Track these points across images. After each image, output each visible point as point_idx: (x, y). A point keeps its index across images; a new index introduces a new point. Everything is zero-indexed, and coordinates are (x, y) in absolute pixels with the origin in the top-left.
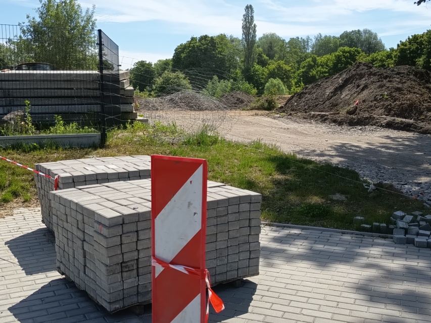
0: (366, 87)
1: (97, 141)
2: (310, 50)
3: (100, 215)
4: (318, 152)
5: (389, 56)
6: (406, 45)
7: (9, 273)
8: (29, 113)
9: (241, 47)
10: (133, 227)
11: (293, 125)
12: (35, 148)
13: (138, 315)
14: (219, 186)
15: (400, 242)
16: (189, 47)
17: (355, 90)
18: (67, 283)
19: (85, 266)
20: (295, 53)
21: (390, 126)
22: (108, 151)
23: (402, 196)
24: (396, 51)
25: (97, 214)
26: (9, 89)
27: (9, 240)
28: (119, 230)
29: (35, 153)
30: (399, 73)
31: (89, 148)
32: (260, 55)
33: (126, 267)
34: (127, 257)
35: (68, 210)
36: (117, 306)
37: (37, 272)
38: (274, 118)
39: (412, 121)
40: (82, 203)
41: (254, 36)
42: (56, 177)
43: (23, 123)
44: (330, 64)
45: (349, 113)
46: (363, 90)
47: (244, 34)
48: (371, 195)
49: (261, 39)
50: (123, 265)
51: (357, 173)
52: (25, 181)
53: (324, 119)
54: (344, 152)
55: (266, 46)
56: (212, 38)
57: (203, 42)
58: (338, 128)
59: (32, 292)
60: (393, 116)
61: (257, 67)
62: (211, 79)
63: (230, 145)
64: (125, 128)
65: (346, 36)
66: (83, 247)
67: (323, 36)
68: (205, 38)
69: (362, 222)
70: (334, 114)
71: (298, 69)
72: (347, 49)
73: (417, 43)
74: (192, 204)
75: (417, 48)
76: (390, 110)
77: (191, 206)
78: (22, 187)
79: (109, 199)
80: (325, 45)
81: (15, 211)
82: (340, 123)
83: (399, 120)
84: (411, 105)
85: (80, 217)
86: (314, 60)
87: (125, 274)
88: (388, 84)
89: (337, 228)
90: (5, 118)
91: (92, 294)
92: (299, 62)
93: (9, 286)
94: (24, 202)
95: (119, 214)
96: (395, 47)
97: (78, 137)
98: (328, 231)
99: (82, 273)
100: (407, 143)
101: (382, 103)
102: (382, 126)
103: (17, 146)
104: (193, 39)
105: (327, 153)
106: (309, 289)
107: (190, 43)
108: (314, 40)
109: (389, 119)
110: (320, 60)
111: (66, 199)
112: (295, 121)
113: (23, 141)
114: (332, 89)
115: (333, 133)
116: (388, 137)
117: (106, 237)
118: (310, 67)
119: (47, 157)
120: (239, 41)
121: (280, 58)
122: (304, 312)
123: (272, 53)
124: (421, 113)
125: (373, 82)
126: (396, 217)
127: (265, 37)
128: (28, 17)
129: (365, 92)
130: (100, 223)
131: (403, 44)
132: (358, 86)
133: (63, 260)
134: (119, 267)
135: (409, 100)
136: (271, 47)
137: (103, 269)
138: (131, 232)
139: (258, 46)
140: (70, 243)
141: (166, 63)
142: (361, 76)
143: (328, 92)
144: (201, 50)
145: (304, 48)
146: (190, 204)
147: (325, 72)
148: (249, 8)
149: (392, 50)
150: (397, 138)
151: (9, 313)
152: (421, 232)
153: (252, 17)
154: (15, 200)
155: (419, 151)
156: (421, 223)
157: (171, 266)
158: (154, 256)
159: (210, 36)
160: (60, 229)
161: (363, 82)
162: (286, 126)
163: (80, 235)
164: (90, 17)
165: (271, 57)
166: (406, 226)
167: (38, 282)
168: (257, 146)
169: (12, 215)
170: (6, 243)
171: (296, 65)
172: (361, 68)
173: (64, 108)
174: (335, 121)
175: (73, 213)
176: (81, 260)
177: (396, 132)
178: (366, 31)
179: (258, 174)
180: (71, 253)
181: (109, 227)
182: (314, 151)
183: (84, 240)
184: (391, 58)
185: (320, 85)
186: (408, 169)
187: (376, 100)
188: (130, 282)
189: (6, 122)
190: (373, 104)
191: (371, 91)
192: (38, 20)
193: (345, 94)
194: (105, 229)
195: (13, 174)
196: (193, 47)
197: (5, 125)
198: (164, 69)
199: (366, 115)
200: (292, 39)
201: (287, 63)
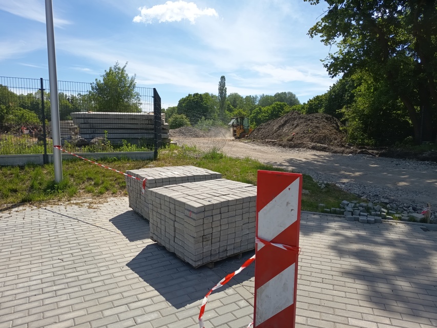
0: (297, 125)
1: (152, 156)
2: (257, 103)
3: (189, 205)
4: (278, 163)
5: (303, 108)
6: (312, 102)
7: (118, 240)
8: (107, 138)
9: (218, 101)
10: (209, 213)
11: (257, 147)
12: (115, 160)
13: (211, 268)
14: (251, 186)
15: (350, 220)
16: (187, 100)
17: (291, 127)
18: (158, 246)
19: (175, 237)
20: (249, 105)
21: (314, 148)
22: (160, 162)
23: (342, 191)
24: (307, 105)
25: (187, 204)
26: (93, 123)
27: (111, 218)
28: (202, 215)
29: (116, 163)
30: (316, 118)
31: (148, 160)
32: (228, 105)
33: (205, 238)
34: (206, 232)
35: (162, 202)
36: (199, 263)
37: (136, 240)
38: (246, 143)
39: (326, 146)
40: (174, 197)
41: (225, 94)
42: (144, 179)
43: (103, 144)
44: (269, 112)
45: (289, 140)
46: (296, 127)
47: (220, 93)
48: (324, 190)
49: (229, 96)
50: (204, 237)
51: (310, 177)
52: (111, 180)
53: (274, 144)
54: (293, 163)
55: (232, 100)
56: (201, 95)
57: (196, 97)
58: (284, 149)
59: (138, 253)
60: (315, 142)
61: (227, 112)
62: (201, 118)
63: (231, 159)
64: (165, 148)
65: (278, 95)
66: (174, 225)
67: (265, 95)
68: (196, 94)
69: (324, 207)
70: (280, 141)
71: (251, 114)
72: (279, 103)
73: (319, 101)
74: (289, 203)
75: (318, 103)
76: (313, 139)
77: (289, 205)
78: (111, 185)
79: (189, 194)
80: (266, 100)
81: (109, 200)
82: (284, 146)
83: (319, 145)
84: (325, 137)
85: (172, 206)
86: (260, 109)
87: (204, 243)
88: (311, 124)
89: (309, 211)
90: (92, 141)
91: (180, 255)
92: (251, 110)
93: (121, 249)
94: (113, 194)
95: (202, 205)
96: (307, 103)
97: (141, 153)
98: (306, 213)
99: (172, 242)
100: (327, 158)
101: (308, 135)
102: (309, 148)
103: (104, 159)
104: (189, 95)
105: (284, 164)
106: (310, 251)
107: (188, 97)
108: (259, 98)
109: (313, 144)
110: (263, 109)
111: (161, 194)
112: (258, 145)
113: (107, 156)
114: (277, 126)
115: (283, 152)
116: (315, 155)
117: (194, 219)
118: (258, 113)
119: (123, 166)
120: (217, 97)
121: (240, 108)
122: (313, 265)
123: (235, 104)
124: (331, 141)
125: (301, 123)
126: (344, 204)
127: (231, 95)
128: (96, 80)
129: (298, 129)
130: (189, 211)
131: (311, 101)
132: (293, 125)
133: (155, 232)
134: (201, 238)
135: (324, 133)
136: (235, 101)
137: (192, 240)
138: (209, 216)
139: (228, 100)
140: (163, 222)
141: (174, 108)
142: (295, 119)
143: (275, 128)
144: (194, 102)
145: (254, 102)
146: (288, 203)
147: (267, 116)
148: (223, 78)
149: (304, 104)
150: (320, 155)
151: (127, 268)
152: (361, 213)
153: (224, 83)
154: (107, 193)
155: (336, 164)
156: (360, 208)
157: (272, 244)
158: (257, 236)
159: (200, 94)
160: (154, 213)
161: (295, 122)
162: (253, 148)
163: (173, 217)
164: (133, 81)
165: (235, 107)
166: (351, 210)
167: (139, 246)
168: (247, 160)
169: (108, 202)
170: (110, 220)
171: (250, 112)
172: (294, 114)
173: (127, 136)
174: (281, 145)
175: (167, 204)
176: (172, 233)
177: (318, 152)
178: (290, 93)
179: (252, 177)
180: (163, 228)
181: (196, 213)
182: (276, 163)
183: (175, 221)
184: (304, 109)
185: (270, 124)
186: (333, 174)
187: (304, 133)
188: (207, 248)
189: (93, 143)
190: (302, 135)
191: (301, 128)
192: (102, 82)
193: (285, 129)
194: (194, 214)
195: (104, 176)
196: (190, 100)
197: (92, 145)
198: (172, 113)
199: (299, 142)
200: (247, 97)
201: (244, 110)
